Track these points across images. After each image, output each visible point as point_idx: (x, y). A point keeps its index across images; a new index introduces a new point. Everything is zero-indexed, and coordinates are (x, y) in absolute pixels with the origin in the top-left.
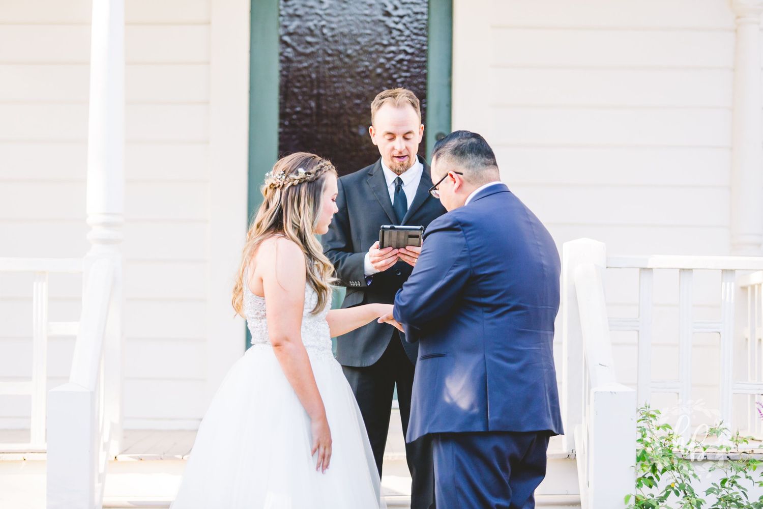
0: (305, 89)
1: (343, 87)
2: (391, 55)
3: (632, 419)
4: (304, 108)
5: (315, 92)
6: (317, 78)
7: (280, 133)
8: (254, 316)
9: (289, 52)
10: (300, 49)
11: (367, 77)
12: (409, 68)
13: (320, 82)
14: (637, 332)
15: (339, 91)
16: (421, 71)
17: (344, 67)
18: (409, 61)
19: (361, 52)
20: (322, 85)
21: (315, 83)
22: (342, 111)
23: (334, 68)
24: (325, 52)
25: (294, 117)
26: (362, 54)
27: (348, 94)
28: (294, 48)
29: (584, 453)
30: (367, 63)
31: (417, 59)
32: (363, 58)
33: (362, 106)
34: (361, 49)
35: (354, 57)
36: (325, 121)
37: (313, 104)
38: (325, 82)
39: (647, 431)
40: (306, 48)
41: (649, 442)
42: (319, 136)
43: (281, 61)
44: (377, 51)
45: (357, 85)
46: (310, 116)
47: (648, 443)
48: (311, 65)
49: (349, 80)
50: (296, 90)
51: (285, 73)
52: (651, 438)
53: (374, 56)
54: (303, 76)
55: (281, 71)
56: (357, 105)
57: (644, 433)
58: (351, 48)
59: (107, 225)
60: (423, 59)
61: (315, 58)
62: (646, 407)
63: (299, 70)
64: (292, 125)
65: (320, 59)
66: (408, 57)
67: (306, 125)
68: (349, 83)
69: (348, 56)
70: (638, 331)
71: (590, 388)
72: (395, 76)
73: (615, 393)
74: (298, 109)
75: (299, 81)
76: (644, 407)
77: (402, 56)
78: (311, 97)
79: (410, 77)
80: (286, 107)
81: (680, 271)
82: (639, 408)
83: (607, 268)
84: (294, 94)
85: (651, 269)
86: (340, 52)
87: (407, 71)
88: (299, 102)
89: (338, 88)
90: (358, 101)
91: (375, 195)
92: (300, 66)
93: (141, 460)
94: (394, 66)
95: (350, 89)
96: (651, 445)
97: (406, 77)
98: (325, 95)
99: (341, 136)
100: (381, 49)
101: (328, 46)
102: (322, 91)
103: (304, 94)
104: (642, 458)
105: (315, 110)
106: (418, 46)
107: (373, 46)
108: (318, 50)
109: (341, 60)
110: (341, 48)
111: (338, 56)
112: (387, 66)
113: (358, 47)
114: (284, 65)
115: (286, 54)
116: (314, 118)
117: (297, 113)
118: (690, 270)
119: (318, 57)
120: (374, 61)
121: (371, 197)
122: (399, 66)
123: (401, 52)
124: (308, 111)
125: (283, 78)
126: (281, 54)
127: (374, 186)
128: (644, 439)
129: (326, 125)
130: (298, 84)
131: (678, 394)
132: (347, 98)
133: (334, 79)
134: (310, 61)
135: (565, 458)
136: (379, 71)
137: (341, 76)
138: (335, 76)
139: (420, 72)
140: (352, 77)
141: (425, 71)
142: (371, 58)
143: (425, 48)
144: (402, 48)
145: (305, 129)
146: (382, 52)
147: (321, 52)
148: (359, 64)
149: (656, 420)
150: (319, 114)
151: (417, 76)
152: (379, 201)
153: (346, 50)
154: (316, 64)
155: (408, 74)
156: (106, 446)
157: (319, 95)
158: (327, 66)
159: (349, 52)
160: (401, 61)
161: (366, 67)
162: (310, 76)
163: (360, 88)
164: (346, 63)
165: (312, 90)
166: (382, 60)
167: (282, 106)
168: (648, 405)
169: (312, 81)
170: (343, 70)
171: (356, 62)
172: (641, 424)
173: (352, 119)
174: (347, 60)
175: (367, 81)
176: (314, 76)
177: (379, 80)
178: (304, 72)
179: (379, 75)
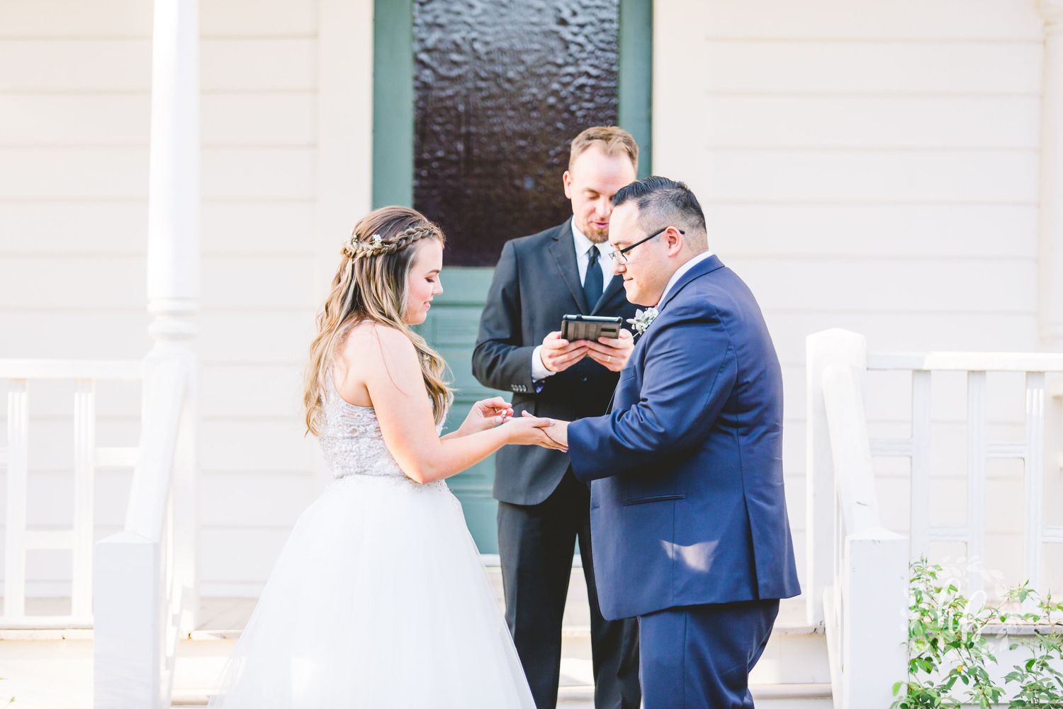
0: (449, 127)
1: (502, 124)
2: (568, 79)
3: (902, 578)
4: (448, 152)
5: (463, 130)
6: (467, 111)
7: (416, 188)
8: (346, 435)
9: (427, 75)
10: (443, 71)
11: (535, 109)
12: (592, 94)
13: (471, 116)
14: (908, 459)
15: (496, 129)
16: (610, 100)
17: (502, 96)
18: (593, 87)
19: (526, 74)
20: (473, 120)
21: (463, 119)
22: (500, 156)
23: (490, 97)
24: (477, 75)
25: (435, 165)
26: (528, 78)
27: (509, 133)
28: (434, 70)
29: (837, 626)
30: (534, 90)
31: (604, 84)
32: (530, 82)
33: (529, 149)
34: (527, 70)
35: (517, 81)
36: (478, 170)
37: (460, 147)
38: (476, 117)
39: (923, 595)
40: (450, 69)
41: (927, 609)
42: (469, 192)
43: (417, 88)
44: (549, 74)
45: (521, 121)
46: (456, 163)
47: (925, 610)
48: (457, 94)
49: (511, 113)
50: (437, 128)
51: (421, 104)
52: (930, 604)
53: (544, 80)
54: (446, 108)
55: (416, 103)
56: (522, 148)
57: (919, 597)
58: (512, 70)
59: (175, 314)
60: (612, 84)
61: (463, 83)
62: (922, 561)
63: (441, 100)
64: (432, 176)
65: (470, 85)
66: (591, 82)
67: (451, 177)
68: (510, 118)
69: (509, 81)
70: (911, 457)
71: (844, 535)
72: (574, 108)
73: (879, 542)
74: (440, 154)
75: (441, 116)
76: (920, 561)
77: (583, 80)
78: (458, 137)
79: (595, 109)
80: (422, 152)
81: (968, 375)
82: (912, 563)
83: (868, 369)
84: (435, 134)
85: (928, 372)
86: (497, 75)
87: (590, 101)
88: (441, 143)
89: (494, 124)
90: (522, 143)
91: (560, 268)
92: (443, 94)
93: (225, 638)
94: (572, 93)
95: (511, 126)
96: (929, 613)
97: (588, 109)
98: (477, 134)
99: (500, 191)
100: (554, 69)
101: (481, 67)
102: (473, 129)
103: (448, 133)
105: (463, 155)
106: (605, 66)
107: (541, 66)
108: (467, 72)
109: (499, 86)
110: (499, 69)
111: (495, 80)
112: (563, 93)
113: (522, 68)
114: (421, 93)
115: (423, 78)
116: (462, 166)
117: (438, 159)
118: (982, 372)
119: (467, 81)
120: (545, 86)
121: (553, 270)
122: (578, 93)
123: (581, 74)
124: (454, 157)
125: (420, 111)
126: (416, 78)
127: (559, 255)
128: (920, 605)
129: (479, 176)
130: (440, 120)
131: (966, 543)
132: (508, 139)
133: (490, 112)
134: (457, 88)
135: (811, 634)
136: (552, 100)
137: (500, 108)
138: (489, 108)
139: (607, 103)
140: (514, 109)
141: (614, 101)
142: (541, 83)
143: (614, 68)
144: (584, 68)
145: (450, 182)
146: (556, 75)
147: (471, 75)
148: (524, 90)
149: (936, 578)
150: (469, 160)
151: (604, 108)
152: (564, 278)
153: (506, 72)
154: (464, 92)
155: (590, 105)
156: (176, 620)
157: (469, 134)
158: (479, 95)
159: (511, 74)
160: (582, 87)
161: (534, 95)
162: (455, 108)
163: (525, 125)
164: (506, 90)
165: (459, 126)
166: (555, 86)
167: (418, 149)
168: (925, 559)
169: (459, 116)
170: (502, 101)
171: (520, 89)
172: (916, 584)
173: (515, 167)
174: (507, 86)
175: (534, 114)
176: (461, 108)
177: (552, 114)
178: (449, 103)
179: (552, 107)
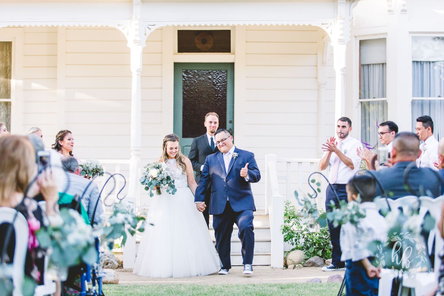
0: (190, 108)
2: (216, 97)
3: (284, 205)
9: (186, 97)
10: (189, 96)
12: (221, 101)
13: (195, 105)
14: (286, 180)
21: (193, 106)
23: (199, 101)
28: (187, 95)
30: (209, 100)
31: (223, 98)
32: (208, 98)
35: (205, 98)
37: (193, 112)
39: (287, 208)
40: (191, 95)
43: (183, 99)
46: (192, 116)
48: (192, 100)
50: (187, 108)
51: (184, 103)
52: (289, 209)
53: (211, 98)
54: (190, 104)
58: (204, 95)
60: (225, 98)
63: (188, 102)
66: (221, 98)
67: (191, 118)
69: (203, 97)
73: (279, 197)
74: (188, 113)
75: (188, 105)
76: (287, 201)
77: (219, 98)
78: (192, 110)
80: (184, 113)
81: (298, 163)
82: (285, 202)
83: (278, 162)
85: (290, 162)
88: (188, 111)
96: (289, 211)
98: (196, 109)
101: (197, 95)
104: (286, 215)
106: (224, 95)
107: (210, 95)
111: (200, 98)
112: (215, 100)
113: (206, 95)
117: (188, 115)
118: (301, 162)
119: (194, 98)
122: (218, 100)
123: (219, 96)
124: (191, 114)
126: (183, 97)
128: (287, 210)
135: (266, 215)
138: (199, 104)
143: (226, 95)
145: (190, 120)
146: (213, 96)
147: (195, 96)
148: (206, 100)
149: (290, 205)
150: (194, 115)
153: (202, 96)
157: (194, 109)
158: (197, 101)
162: (192, 104)
164: (202, 100)
165: (192, 108)
166: (213, 99)
170: (202, 102)
178: (190, 102)
